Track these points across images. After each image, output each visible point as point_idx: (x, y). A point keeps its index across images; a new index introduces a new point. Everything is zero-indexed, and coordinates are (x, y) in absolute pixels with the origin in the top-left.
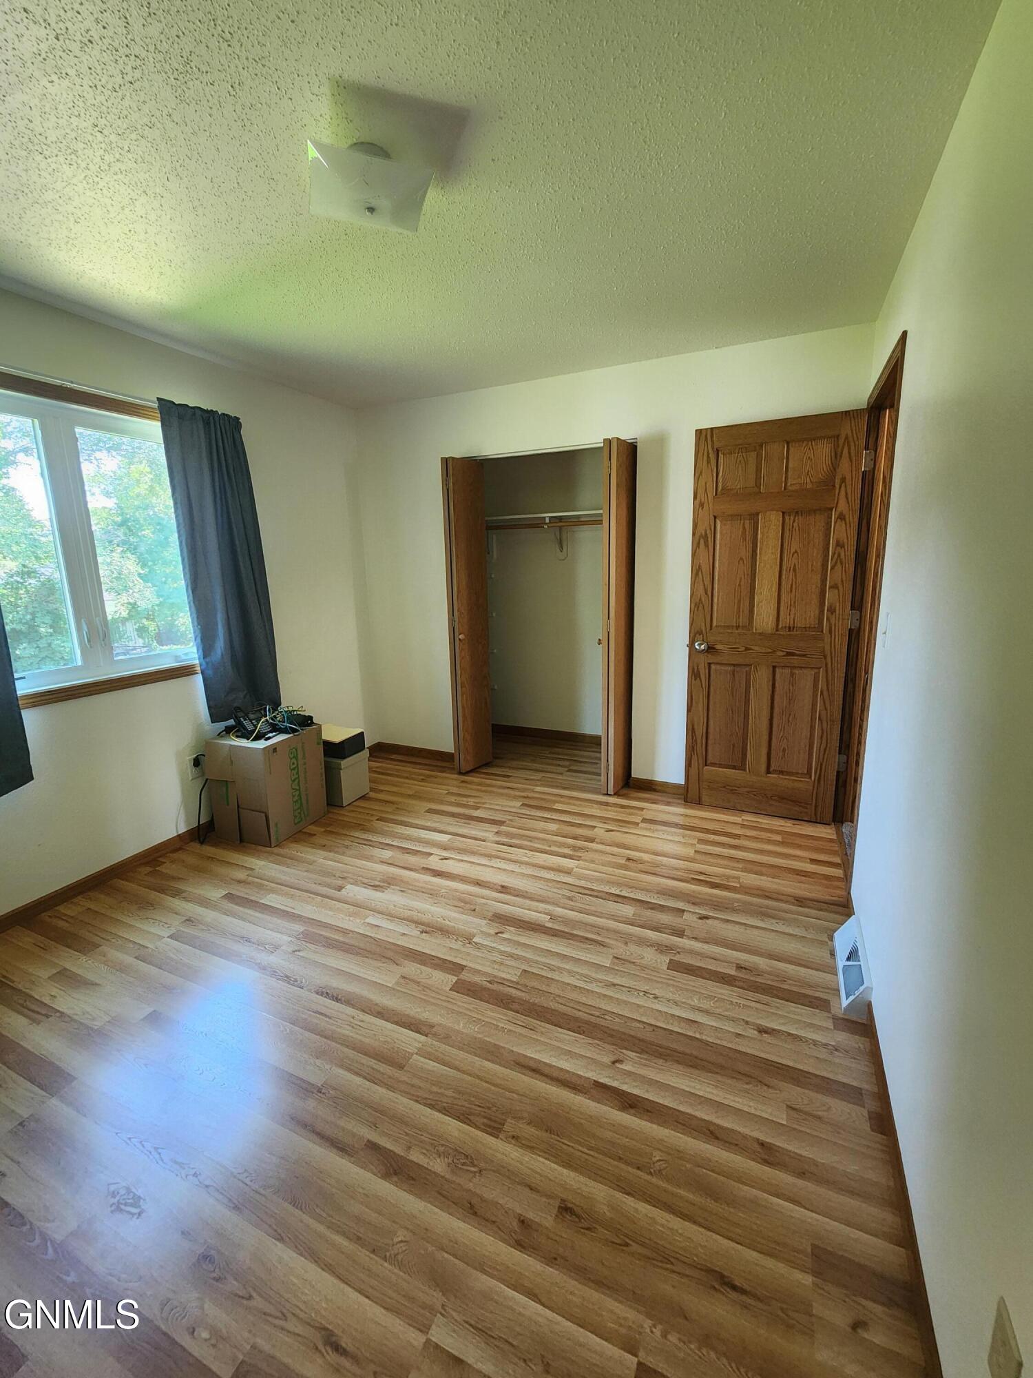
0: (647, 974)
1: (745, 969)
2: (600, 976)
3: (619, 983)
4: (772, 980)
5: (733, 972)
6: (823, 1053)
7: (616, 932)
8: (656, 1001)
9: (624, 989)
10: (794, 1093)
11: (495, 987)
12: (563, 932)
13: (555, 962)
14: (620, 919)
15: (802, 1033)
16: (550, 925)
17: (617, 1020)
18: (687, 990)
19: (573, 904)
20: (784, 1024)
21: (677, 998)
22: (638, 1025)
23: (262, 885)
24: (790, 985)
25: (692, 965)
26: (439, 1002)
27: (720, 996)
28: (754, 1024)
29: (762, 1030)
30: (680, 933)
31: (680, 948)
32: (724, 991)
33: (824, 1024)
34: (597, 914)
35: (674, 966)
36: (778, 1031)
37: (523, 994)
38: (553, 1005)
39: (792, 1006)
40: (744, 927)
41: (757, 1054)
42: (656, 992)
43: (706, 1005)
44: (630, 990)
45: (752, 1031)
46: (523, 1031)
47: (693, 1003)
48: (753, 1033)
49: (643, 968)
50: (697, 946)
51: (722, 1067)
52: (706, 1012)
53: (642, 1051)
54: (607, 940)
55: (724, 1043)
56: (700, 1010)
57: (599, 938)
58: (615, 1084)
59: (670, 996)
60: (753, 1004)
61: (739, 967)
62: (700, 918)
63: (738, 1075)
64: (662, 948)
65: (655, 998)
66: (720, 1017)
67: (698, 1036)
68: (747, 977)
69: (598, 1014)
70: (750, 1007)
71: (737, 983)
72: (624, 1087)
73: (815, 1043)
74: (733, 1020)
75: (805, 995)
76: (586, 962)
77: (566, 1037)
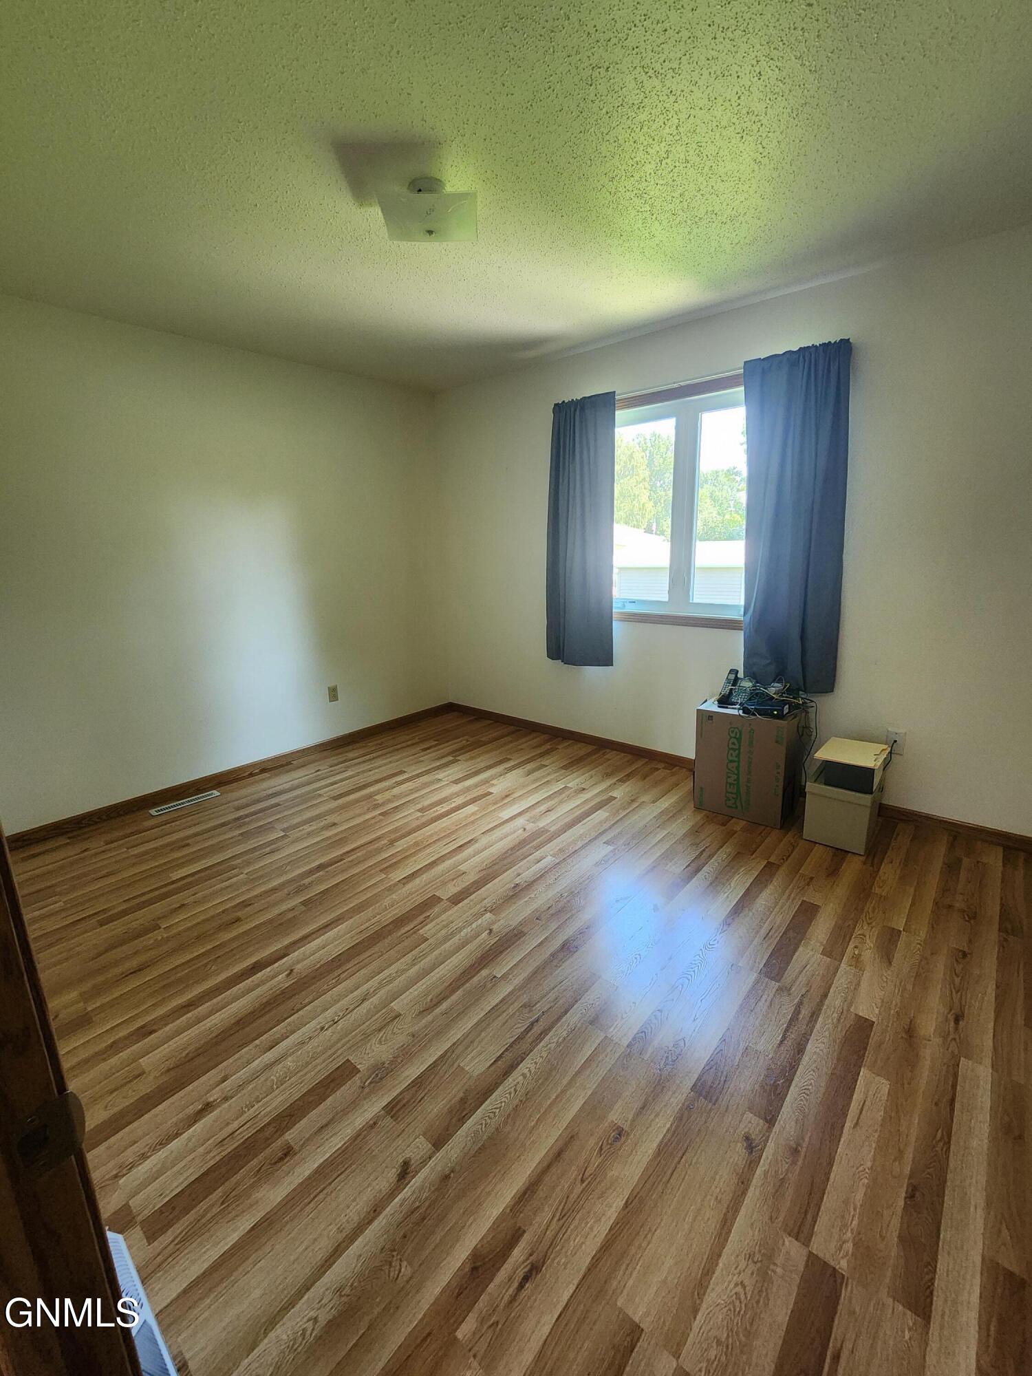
0: (356, 1035)
1: (281, 1159)
2: (382, 993)
3: (362, 1005)
4: (238, 1184)
5: (289, 1136)
6: (130, 1155)
7: (439, 1033)
8: (318, 1027)
9: (352, 1007)
10: (144, 1087)
11: (421, 918)
12: (467, 981)
13: (424, 963)
14: (461, 1048)
15: (162, 1154)
16: (484, 973)
17: (325, 987)
18: (308, 1064)
19: (517, 1005)
20: (189, 1139)
21: (308, 1047)
22: (307, 1001)
23: (624, 809)
24: (212, 1206)
25: (333, 1091)
26: (427, 888)
27: (276, 1092)
28: (219, 1105)
29: (208, 1107)
30: (394, 1109)
31: (369, 1094)
32: (277, 1102)
33: (141, 1196)
34: (484, 1025)
35: (346, 1071)
36: (190, 1126)
37: (400, 934)
38: (376, 949)
39: (192, 1174)
40: (348, 1229)
41: (195, 1084)
42: (329, 1033)
43: (278, 1070)
44: (348, 1011)
45: (215, 1097)
46: (363, 927)
47: (290, 1059)
48: (214, 1096)
49: (367, 1037)
50: (359, 1120)
51: (216, 1044)
52: (269, 1066)
53: (283, 992)
54: (429, 1018)
55: (231, 1060)
56: (277, 1061)
57: (438, 1011)
58: (276, 965)
59: (314, 1042)
60: (235, 1125)
61: (288, 1152)
62: (406, 1164)
63: (198, 1053)
64: (381, 1073)
65: (322, 1028)
66: (255, 1076)
67: (257, 1042)
68: (268, 1151)
69: (342, 976)
70: (237, 1118)
71: (271, 1129)
72: (269, 969)
73: (144, 1157)
74: (241, 1087)
75: (186, 1211)
76: (406, 988)
77: (335, 950)
